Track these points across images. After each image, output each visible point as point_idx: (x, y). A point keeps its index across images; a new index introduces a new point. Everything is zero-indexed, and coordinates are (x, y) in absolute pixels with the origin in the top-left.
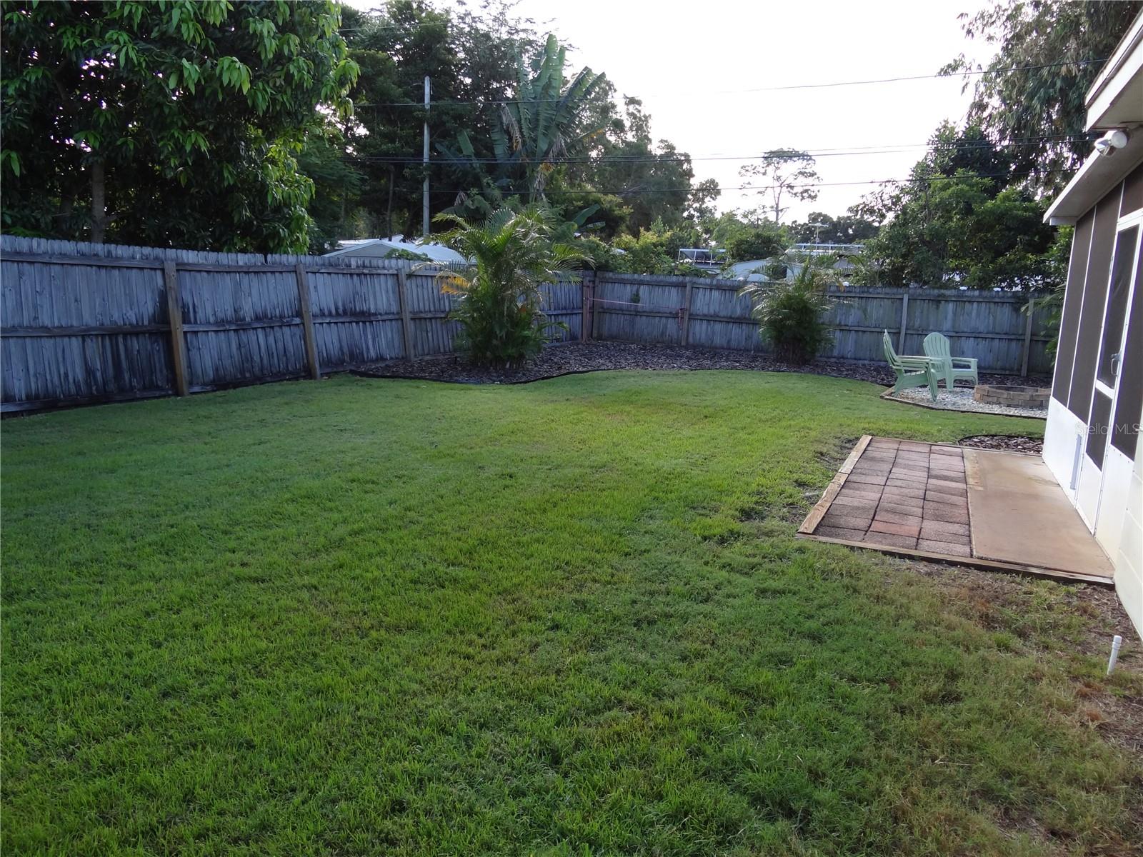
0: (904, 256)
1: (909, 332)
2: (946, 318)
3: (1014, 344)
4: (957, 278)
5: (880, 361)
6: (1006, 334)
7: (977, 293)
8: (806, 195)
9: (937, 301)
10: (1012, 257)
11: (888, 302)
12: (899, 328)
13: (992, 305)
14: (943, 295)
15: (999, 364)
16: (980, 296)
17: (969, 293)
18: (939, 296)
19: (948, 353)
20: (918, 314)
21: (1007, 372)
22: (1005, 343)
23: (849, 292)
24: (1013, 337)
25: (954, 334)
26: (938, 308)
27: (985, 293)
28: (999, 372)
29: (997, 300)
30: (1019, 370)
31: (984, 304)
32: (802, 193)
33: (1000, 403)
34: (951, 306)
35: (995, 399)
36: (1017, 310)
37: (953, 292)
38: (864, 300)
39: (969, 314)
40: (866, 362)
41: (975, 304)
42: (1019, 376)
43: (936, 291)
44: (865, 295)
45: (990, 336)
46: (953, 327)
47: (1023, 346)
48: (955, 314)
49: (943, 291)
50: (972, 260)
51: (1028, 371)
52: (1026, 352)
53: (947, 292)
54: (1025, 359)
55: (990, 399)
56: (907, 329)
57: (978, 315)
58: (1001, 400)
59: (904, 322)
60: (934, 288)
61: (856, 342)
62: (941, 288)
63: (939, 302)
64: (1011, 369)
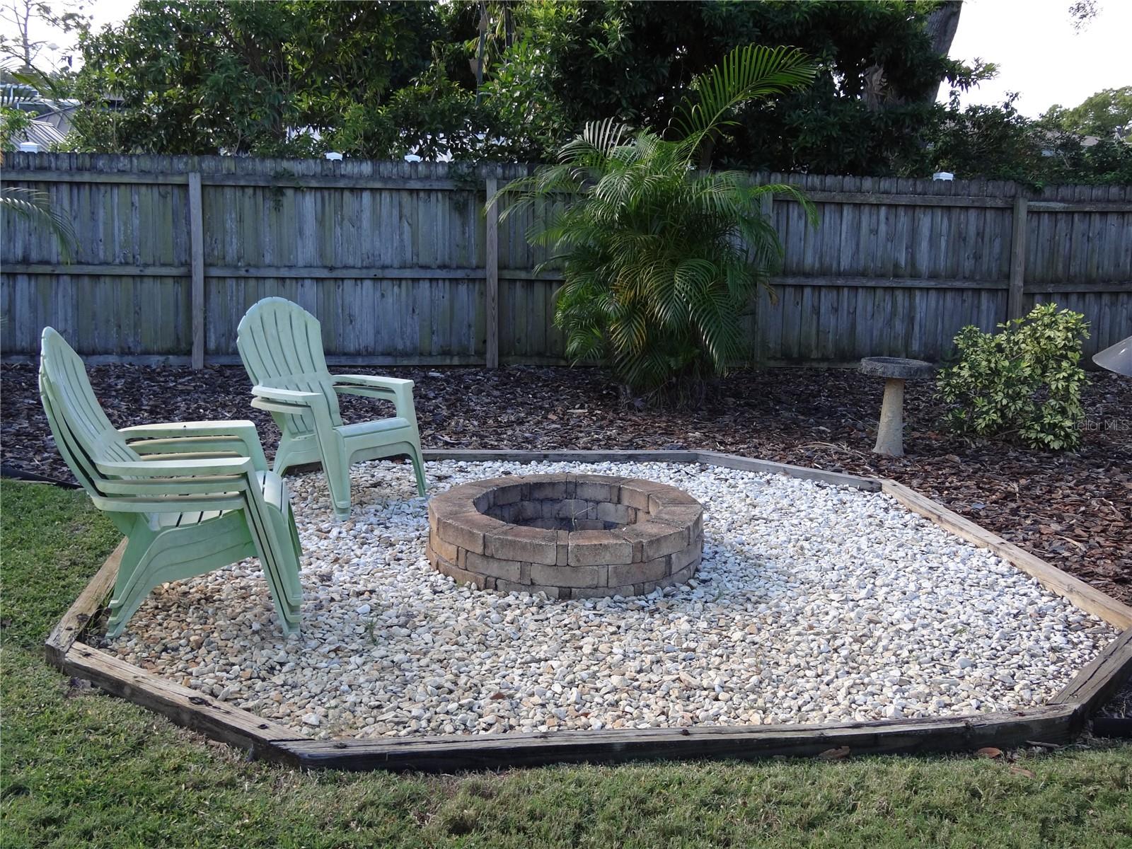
0: (190, 81)
1: (215, 272)
2: (301, 232)
3: (463, 288)
4: (317, 136)
5: (147, 353)
6: (443, 267)
7: (367, 168)
8: (70, 22)
9: (275, 190)
10: (425, 88)
11: (148, 198)
12: (188, 264)
13: (405, 197)
14: (289, 175)
15: (437, 342)
16: (375, 175)
17: (350, 168)
18: (278, 176)
19: (321, 362)
20: (230, 224)
21: (456, 361)
22: (443, 291)
23: (41, 169)
24: (460, 274)
25: (324, 273)
26: (278, 207)
27: (386, 168)
28: (438, 361)
29: (414, 185)
30: (481, 353)
31: (385, 195)
32: (64, 19)
33: (532, 586)
34: (309, 203)
35: (513, 571)
36: (460, 209)
37: (311, 166)
38: (85, 192)
39: (356, 222)
40: (112, 359)
41: (366, 196)
42: (483, 366)
43: (269, 165)
44: (86, 177)
45: (408, 274)
46: (322, 255)
47: (483, 294)
48: (321, 221)
49: (285, 164)
50: (342, 94)
51: (501, 354)
52: (492, 311)
53: (298, 167)
54: (493, 326)
55: (494, 569)
56: (207, 265)
57: (377, 223)
58: (537, 574)
59: (198, 248)
60: (264, 157)
61: (77, 307)
62: (280, 155)
63: (280, 191)
64: (463, 353)
